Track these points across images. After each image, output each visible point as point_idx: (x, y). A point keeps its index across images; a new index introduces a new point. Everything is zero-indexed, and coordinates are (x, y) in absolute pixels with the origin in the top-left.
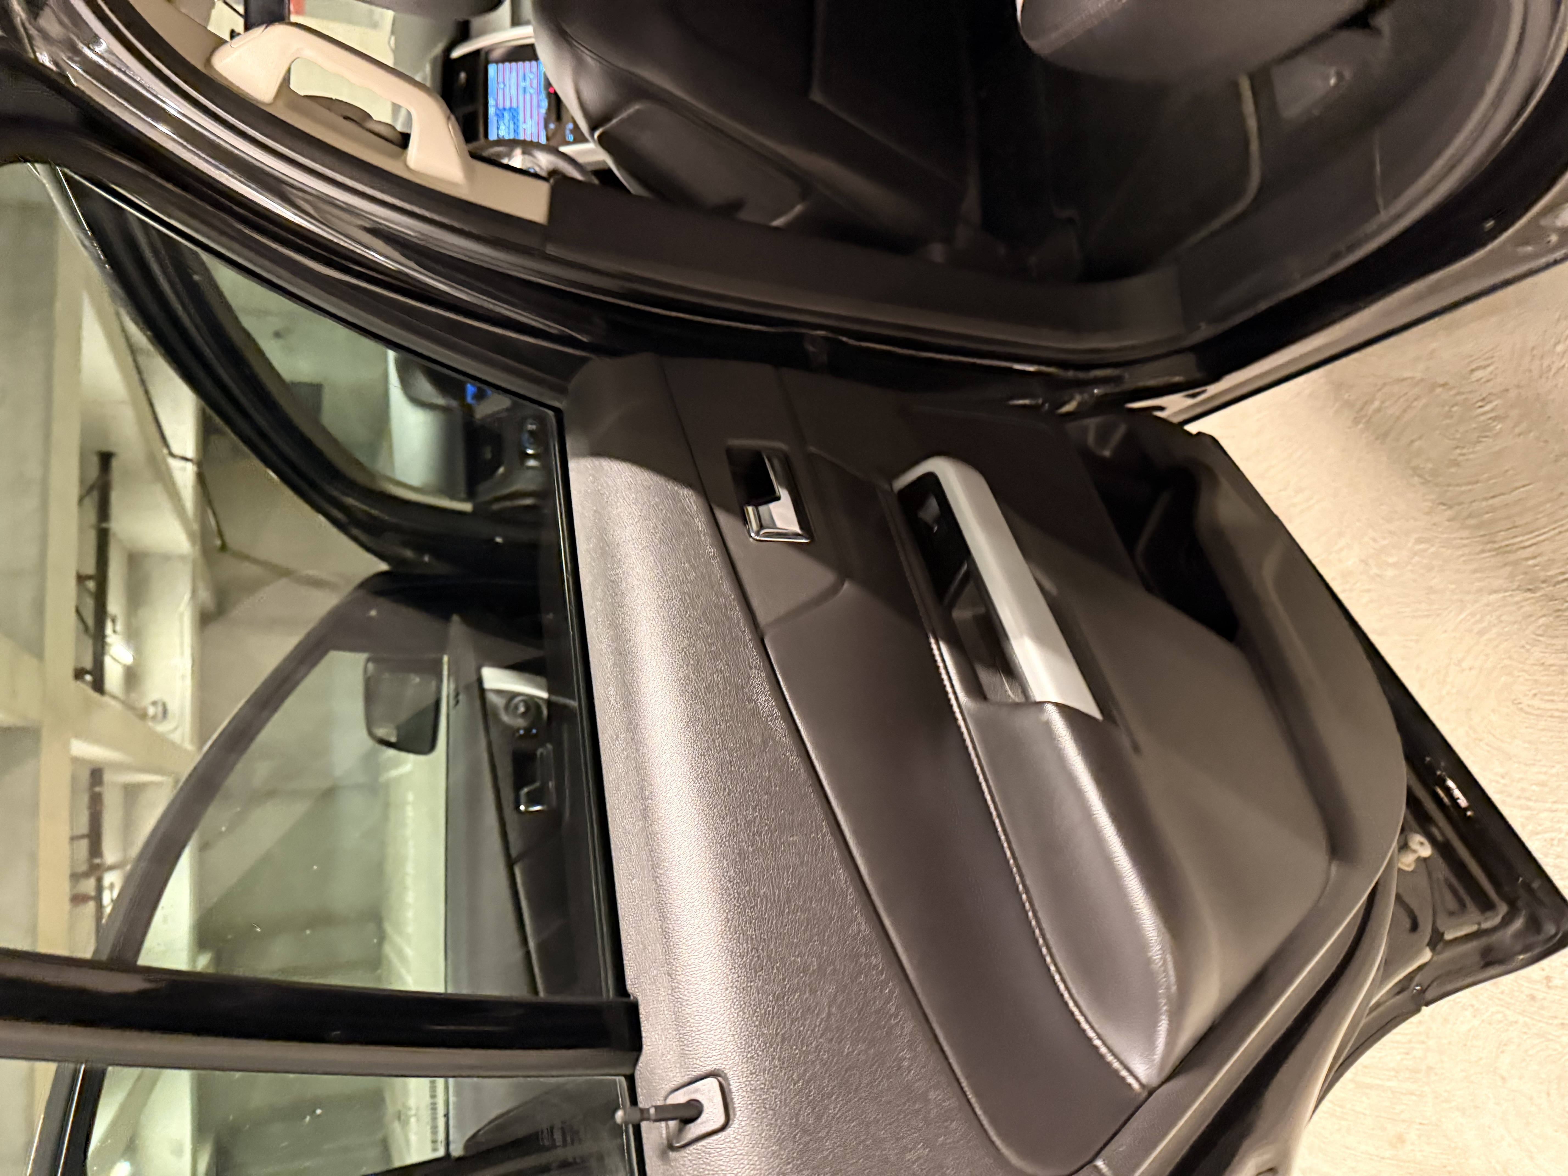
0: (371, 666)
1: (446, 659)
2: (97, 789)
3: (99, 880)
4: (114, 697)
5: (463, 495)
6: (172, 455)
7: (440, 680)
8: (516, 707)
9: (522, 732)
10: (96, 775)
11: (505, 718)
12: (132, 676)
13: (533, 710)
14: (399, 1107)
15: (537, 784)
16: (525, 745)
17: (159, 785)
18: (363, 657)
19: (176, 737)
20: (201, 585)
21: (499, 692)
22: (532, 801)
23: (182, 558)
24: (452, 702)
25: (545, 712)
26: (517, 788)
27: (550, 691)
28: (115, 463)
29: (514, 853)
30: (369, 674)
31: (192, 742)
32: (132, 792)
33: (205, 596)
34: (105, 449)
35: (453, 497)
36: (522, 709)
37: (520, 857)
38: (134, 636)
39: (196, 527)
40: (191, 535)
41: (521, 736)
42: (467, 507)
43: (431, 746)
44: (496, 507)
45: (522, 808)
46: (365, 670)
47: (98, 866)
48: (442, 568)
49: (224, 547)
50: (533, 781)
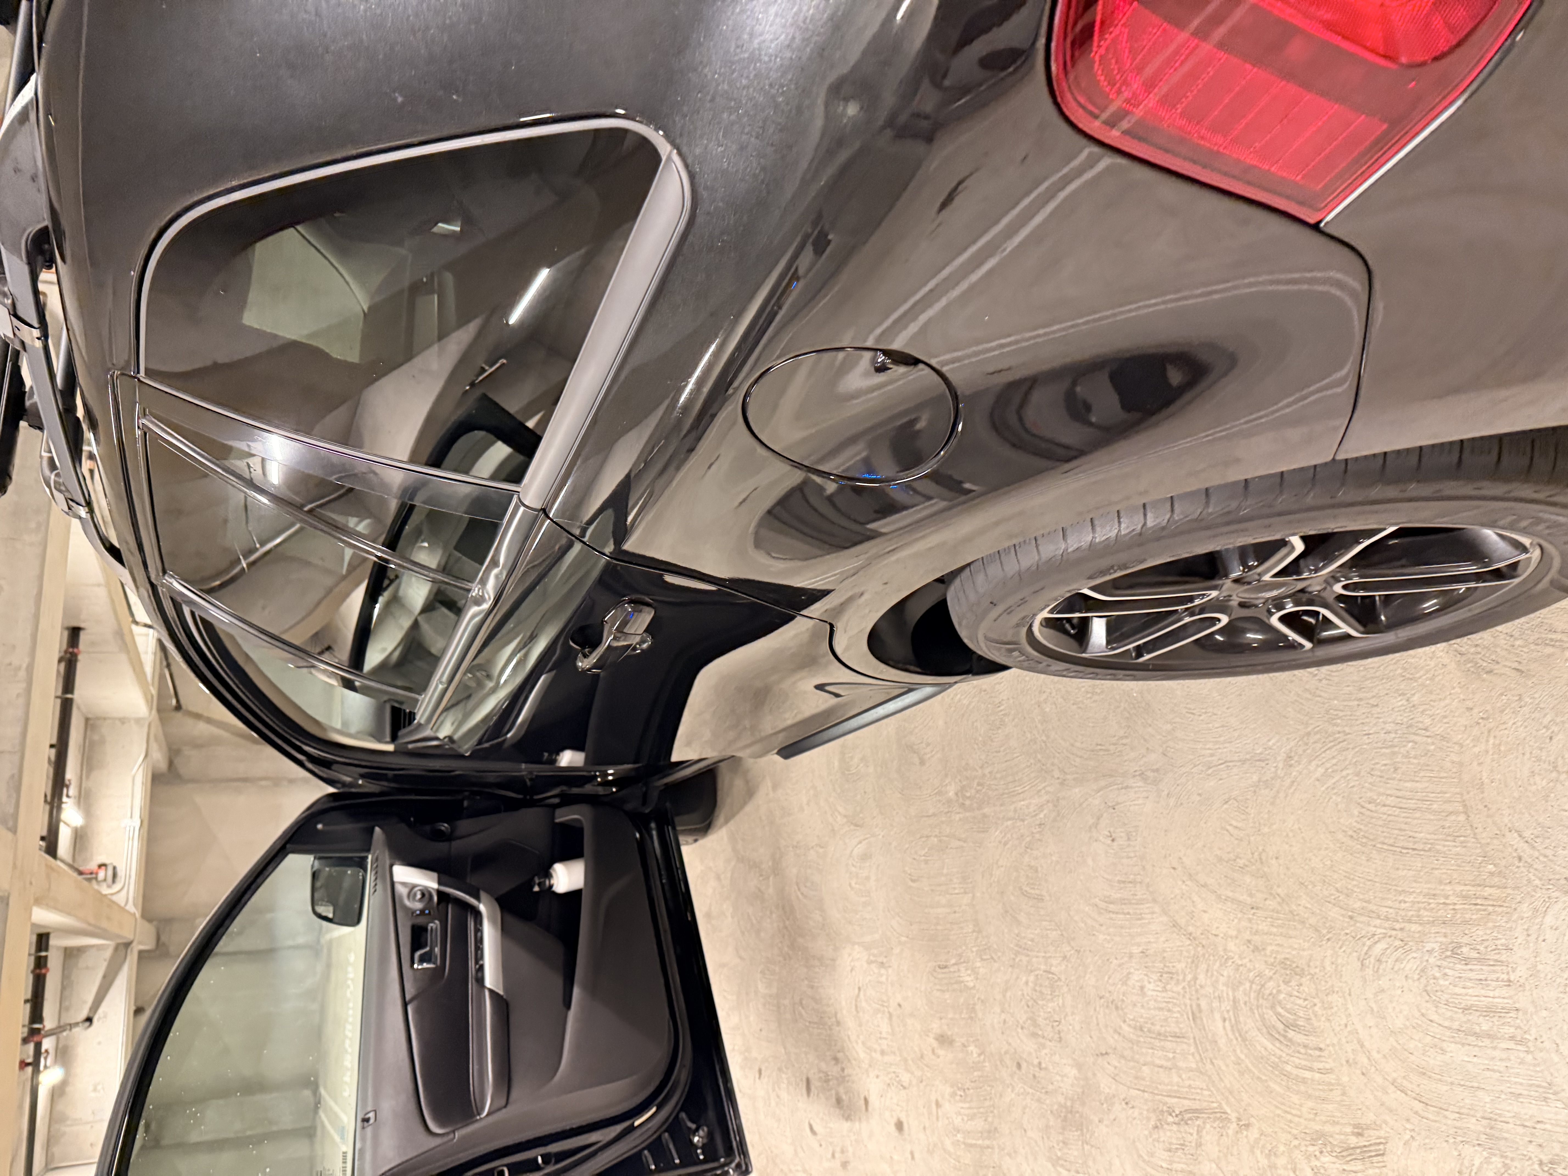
0: (316, 862)
1: (370, 857)
2: (43, 954)
3: (38, 1046)
4: (63, 861)
5: (388, 739)
6: (137, 623)
7: (365, 870)
8: (415, 895)
9: (418, 912)
10: (42, 940)
11: (407, 903)
12: (80, 837)
13: (427, 896)
14: (319, 1169)
15: (428, 949)
16: (421, 921)
17: (98, 947)
18: (311, 858)
19: (120, 899)
20: (154, 746)
21: (404, 884)
22: (422, 960)
23: (138, 721)
24: (372, 890)
25: (435, 898)
26: (413, 950)
27: (440, 883)
28: (83, 636)
29: (408, 997)
30: (315, 869)
31: (135, 905)
32: (71, 954)
33: (159, 757)
34: (75, 624)
35: (380, 740)
36: (419, 896)
37: (411, 1000)
38: (85, 800)
39: (154, 691)
40: (149, 701)
41: (418, 915)
42: (390, 748)
43: (359, 921)
44: (410, 746)
45: (416, 966)
46: (313, 866)
47: (38, 1031)
48: (372, 787)
49: (178, 707)
50: (425, 946)
